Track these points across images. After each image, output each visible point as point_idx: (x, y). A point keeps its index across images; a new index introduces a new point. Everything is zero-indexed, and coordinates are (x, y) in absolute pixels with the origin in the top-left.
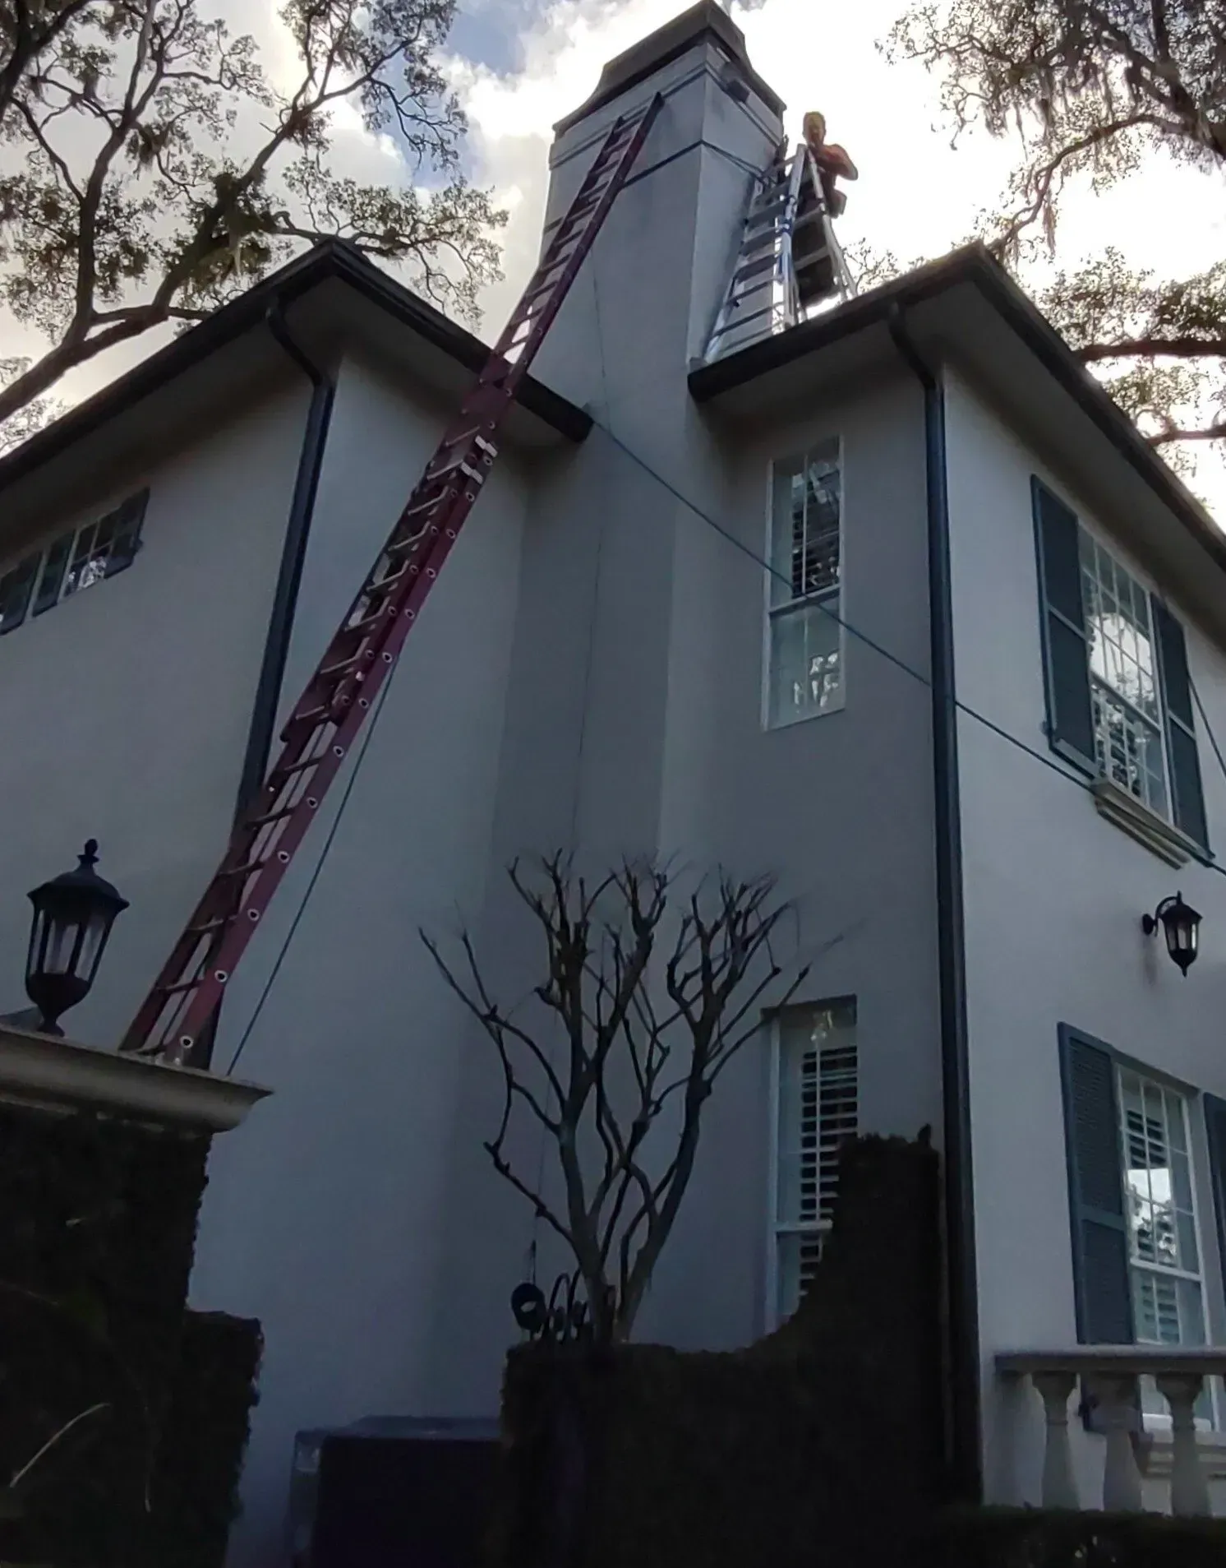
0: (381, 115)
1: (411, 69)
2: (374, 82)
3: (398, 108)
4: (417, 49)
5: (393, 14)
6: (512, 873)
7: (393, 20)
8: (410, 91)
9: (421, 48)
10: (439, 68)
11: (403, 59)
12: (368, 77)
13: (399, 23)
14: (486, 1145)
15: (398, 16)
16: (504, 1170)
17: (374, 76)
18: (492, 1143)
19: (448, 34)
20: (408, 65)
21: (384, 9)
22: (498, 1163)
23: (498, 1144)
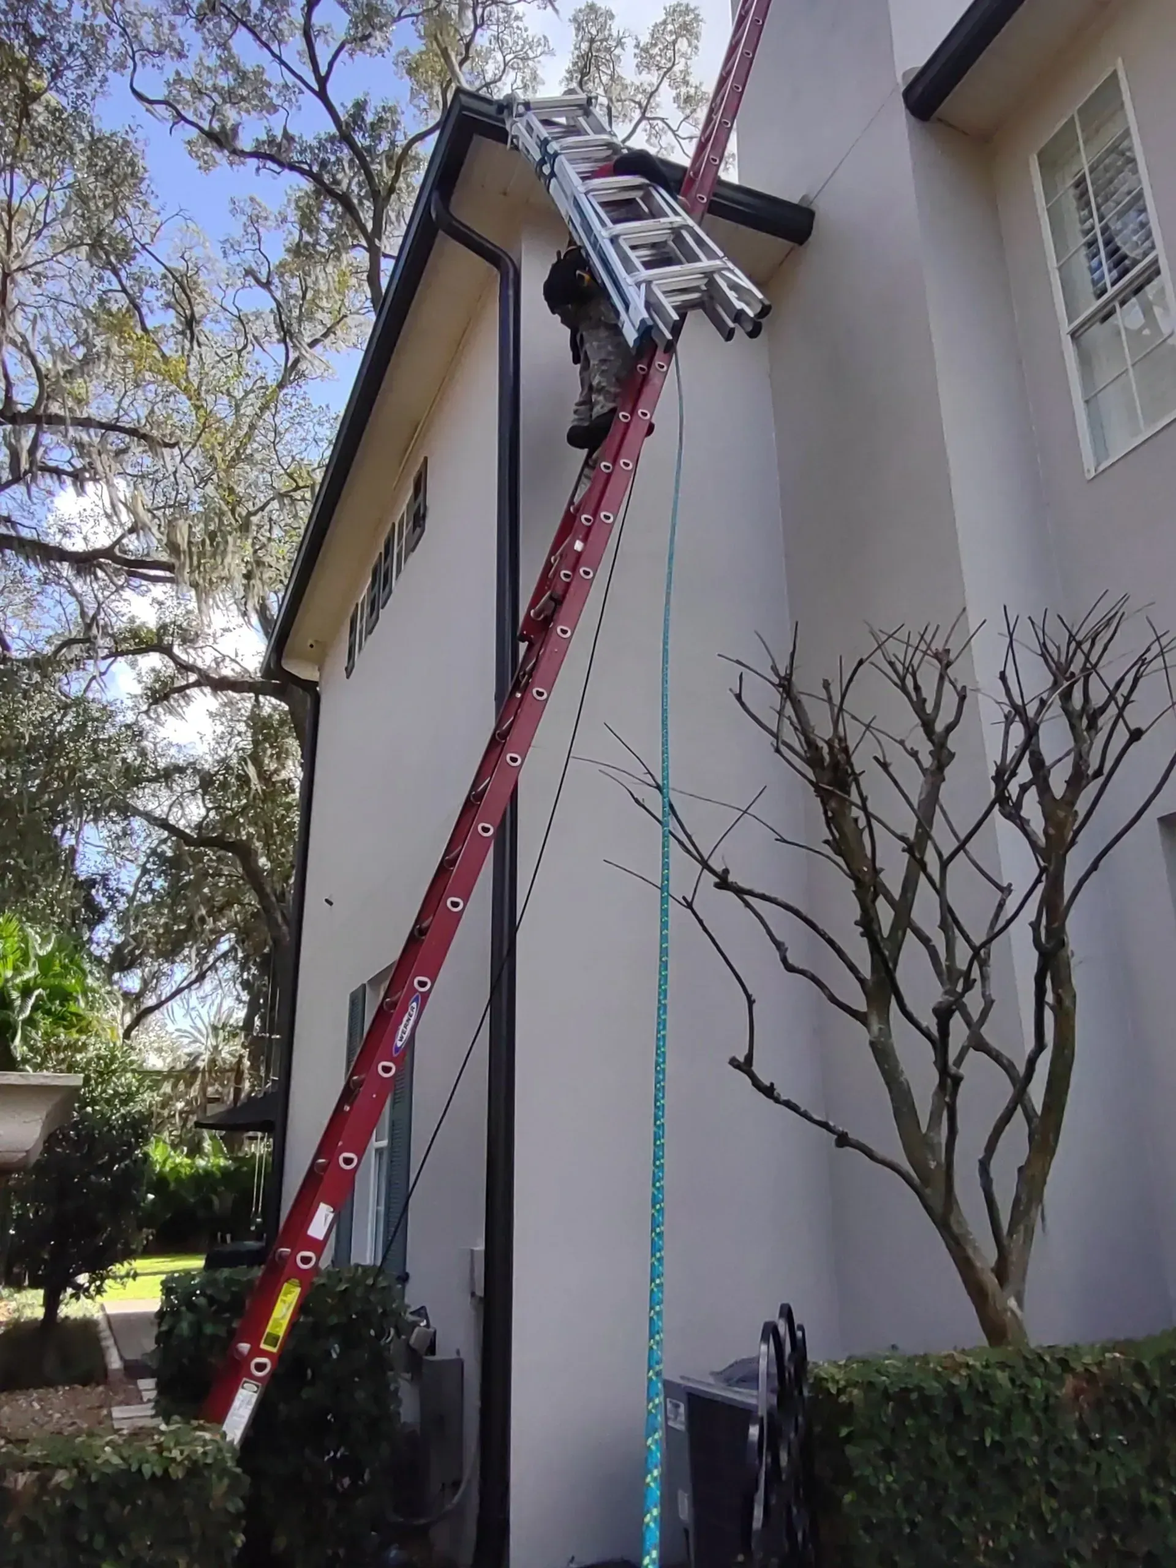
0: (666, 149)
1: (678, 95)
2: (649, 119)
3: (676, 135)
4: (678, 74)
5: (651, 52)
6: (739, 697)
7: (652, 57)
8: (682, 117)
9: (681, 72)
10: (701, 84)
11: (669, 89)
12: (643, 117)
13: (658, 58)
14: (734, 1062)
15: (655, 51)
16: (769, 1091)
17: (648, 115)
18: (741, 1059)
19: (700, 45)
20: (674, 93)
21: (642, 50)
22: (756, 1083)
23: (749, 1058)
